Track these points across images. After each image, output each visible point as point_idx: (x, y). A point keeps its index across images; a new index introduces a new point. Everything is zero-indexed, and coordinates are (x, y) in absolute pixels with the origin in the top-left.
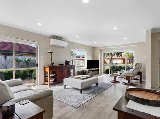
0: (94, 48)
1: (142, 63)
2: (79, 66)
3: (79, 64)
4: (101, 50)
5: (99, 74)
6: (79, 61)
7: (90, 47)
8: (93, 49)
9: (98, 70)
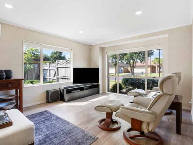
0: (90, 46)
1: (180, 73)
2: (67, 78)
3: (66, 76)
4: (103, 49)
5: (98, 93)
6: (66, 71)
7: (82, 43)
8: (90, 48)
9: (98, 86)
